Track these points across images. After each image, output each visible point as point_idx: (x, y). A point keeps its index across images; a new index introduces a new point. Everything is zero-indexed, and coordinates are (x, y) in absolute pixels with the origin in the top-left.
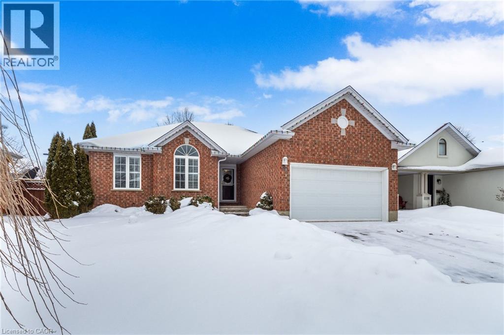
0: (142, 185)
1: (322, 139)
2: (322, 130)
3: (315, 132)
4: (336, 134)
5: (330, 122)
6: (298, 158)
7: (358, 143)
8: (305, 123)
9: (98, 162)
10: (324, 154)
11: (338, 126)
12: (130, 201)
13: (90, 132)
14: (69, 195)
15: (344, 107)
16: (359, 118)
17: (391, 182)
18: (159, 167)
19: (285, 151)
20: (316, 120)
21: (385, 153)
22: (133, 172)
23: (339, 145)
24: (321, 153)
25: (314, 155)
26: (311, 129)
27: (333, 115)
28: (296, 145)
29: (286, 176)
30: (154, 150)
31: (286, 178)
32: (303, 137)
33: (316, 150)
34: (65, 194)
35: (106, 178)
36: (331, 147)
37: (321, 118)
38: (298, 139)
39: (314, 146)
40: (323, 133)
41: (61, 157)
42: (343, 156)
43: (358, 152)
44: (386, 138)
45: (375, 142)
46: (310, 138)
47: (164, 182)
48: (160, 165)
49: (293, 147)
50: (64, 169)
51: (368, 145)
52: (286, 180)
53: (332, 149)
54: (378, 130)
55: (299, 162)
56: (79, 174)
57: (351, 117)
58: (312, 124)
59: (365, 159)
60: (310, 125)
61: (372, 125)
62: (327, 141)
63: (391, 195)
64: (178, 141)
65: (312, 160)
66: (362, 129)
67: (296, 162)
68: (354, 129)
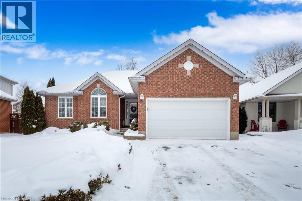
0: (74, 115)
1: (171, 80)
2: (171, 73)
3: (165, 75)
4: (183, 75)
5: (177, 66)
6: (152, 94)
7: (201, 80)
8: (158, 69)
9: (49, 102)
10: (173, 90)
11: (184, 69)
12: (67, 125)
13: (52, 83)
14: (31, 122)
15: (189, 55)
16: (202, 61)
17: (233, 109)
18: (82, 103)
19: (142, 90)
20: (166, 66)
21: (227, 86)
22: (68, 107)
23: (185, 83)
24: (170, 90)
25: (164, 91)
26: (162, 73)
27: (180, 61)
28: (150, 85)
29: (143, 107)
30: (77, 93)
31: (143, 108)
32: (155, 80)
33: (166, 88)
34: (28, 121)
35: (54, 112)
36: (178, 85)
37: (170, 64)
38: (152, 81)
39: (164, 85)
40: (171, 75)
41: (27, 100)
42: (188, 90)
43: (201, 87)
44: (228, 74)
45: (217, 78)
46: (161, 80)
47: (84, 113)
48: (82, 102)
49: (148, 87)
50: (28, 107)
51: (210, 81)
52: (143, 110)
53: (179, 86)
54: (220, 69)
55: (152, 97)
56: (37, 109)
57: (195, 61)
58: (163, 70)
59: (208, 92)
60: (161, 71)
61: (214, 66)
62: (175, 80)
63: (233, 119)
64: (93, 86)
65: (163, 95)
66: (205, 70)
67: (151, 97)
68: (199, 70)
